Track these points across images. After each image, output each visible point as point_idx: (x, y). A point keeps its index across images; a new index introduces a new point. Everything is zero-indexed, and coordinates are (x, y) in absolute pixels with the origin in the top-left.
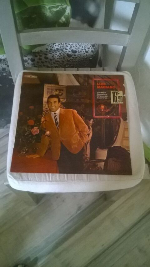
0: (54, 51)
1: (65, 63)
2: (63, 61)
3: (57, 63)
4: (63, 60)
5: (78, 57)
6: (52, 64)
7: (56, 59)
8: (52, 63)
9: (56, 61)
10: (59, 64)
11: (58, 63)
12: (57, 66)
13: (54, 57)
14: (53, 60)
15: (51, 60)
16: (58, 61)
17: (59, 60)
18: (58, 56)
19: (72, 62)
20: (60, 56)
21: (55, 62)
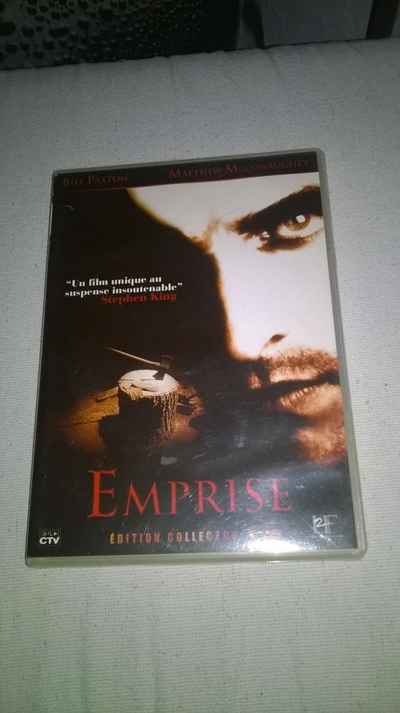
1: (95, 34)
2: (84, 25)
3: (63, 44)
4: (83, 19)
6: (39, 55)
7: (48, 22)
8: (40, 50)
9: (54, 33)
10: (70, 44)
11: (64, 39)
12: (66, 56)
13: (39, 13)
14: (40, 29)
15: (28, 32)
16: (64, 31)
17: (62, 23)
19: (124, 19)
21: (49, 39)
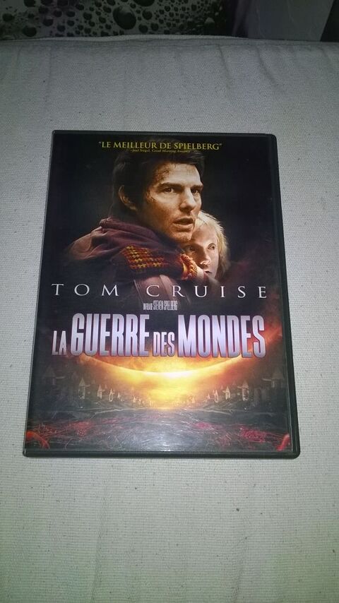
0: (58, 9)
5: (161, 22)
18: (81, 27)
20: (87, 26)
